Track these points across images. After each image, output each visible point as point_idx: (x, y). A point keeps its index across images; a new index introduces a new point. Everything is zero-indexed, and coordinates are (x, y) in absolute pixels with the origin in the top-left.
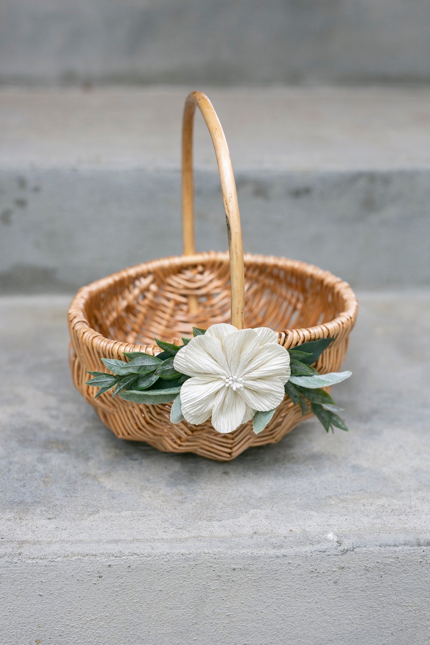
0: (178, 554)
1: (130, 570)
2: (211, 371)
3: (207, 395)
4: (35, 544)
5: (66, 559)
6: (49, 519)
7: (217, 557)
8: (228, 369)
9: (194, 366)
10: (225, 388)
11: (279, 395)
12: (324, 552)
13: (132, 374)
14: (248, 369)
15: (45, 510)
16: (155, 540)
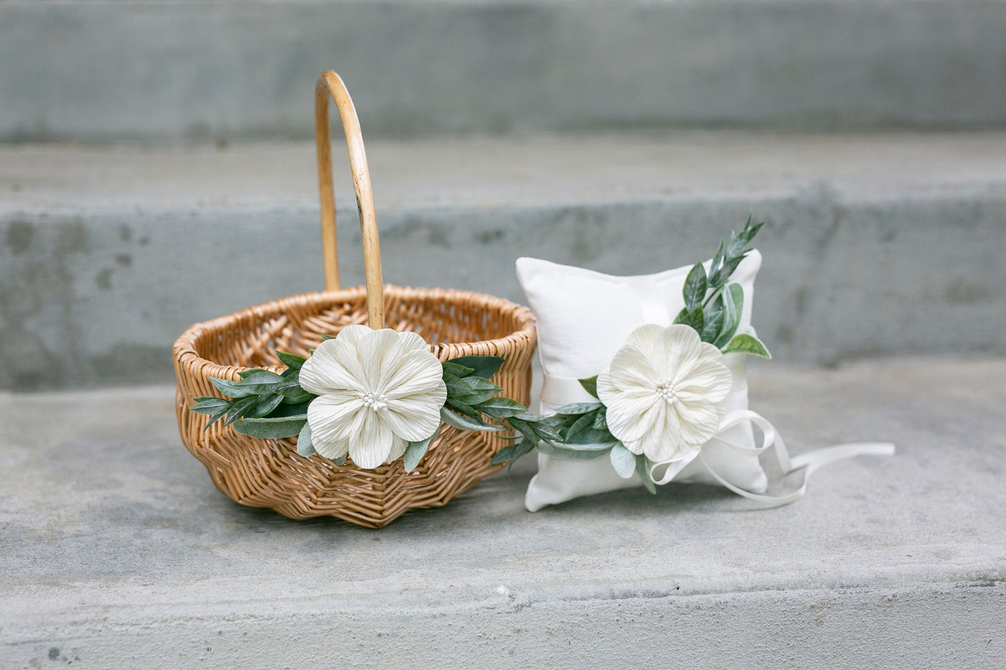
0: (307, 615)
1: (247, 639)
2: (345, 386)
3: (342, 415)
4: (124, 607)
5: (164, 624)
6: (144, 585)
7: (357, 618)
8: (366, 384)
9: (324, 379)
10: (365, 409)
11: (434, 419)
12: (493, 608)
13: (249, 396)
14: (391, 384)
15: (140, 579)
16: (277, 599)
